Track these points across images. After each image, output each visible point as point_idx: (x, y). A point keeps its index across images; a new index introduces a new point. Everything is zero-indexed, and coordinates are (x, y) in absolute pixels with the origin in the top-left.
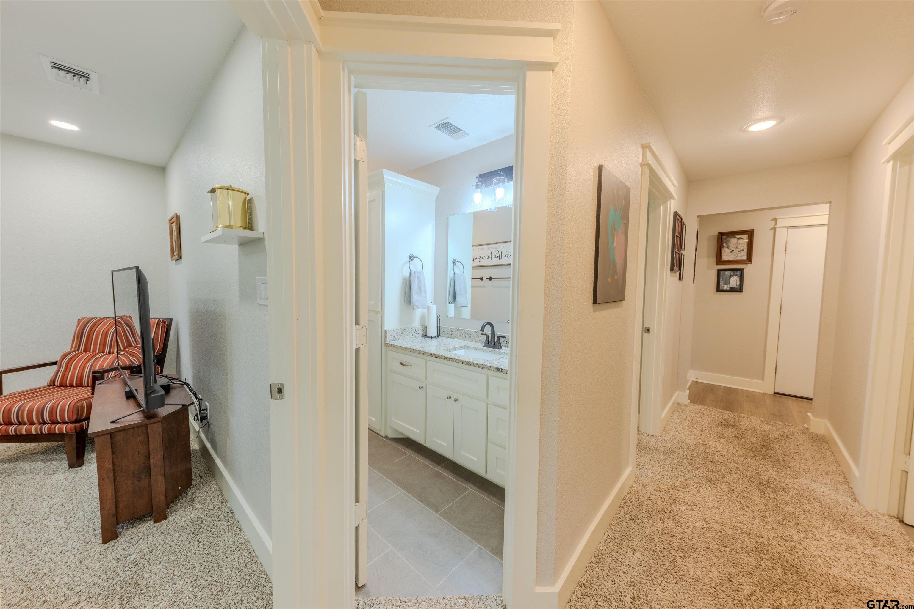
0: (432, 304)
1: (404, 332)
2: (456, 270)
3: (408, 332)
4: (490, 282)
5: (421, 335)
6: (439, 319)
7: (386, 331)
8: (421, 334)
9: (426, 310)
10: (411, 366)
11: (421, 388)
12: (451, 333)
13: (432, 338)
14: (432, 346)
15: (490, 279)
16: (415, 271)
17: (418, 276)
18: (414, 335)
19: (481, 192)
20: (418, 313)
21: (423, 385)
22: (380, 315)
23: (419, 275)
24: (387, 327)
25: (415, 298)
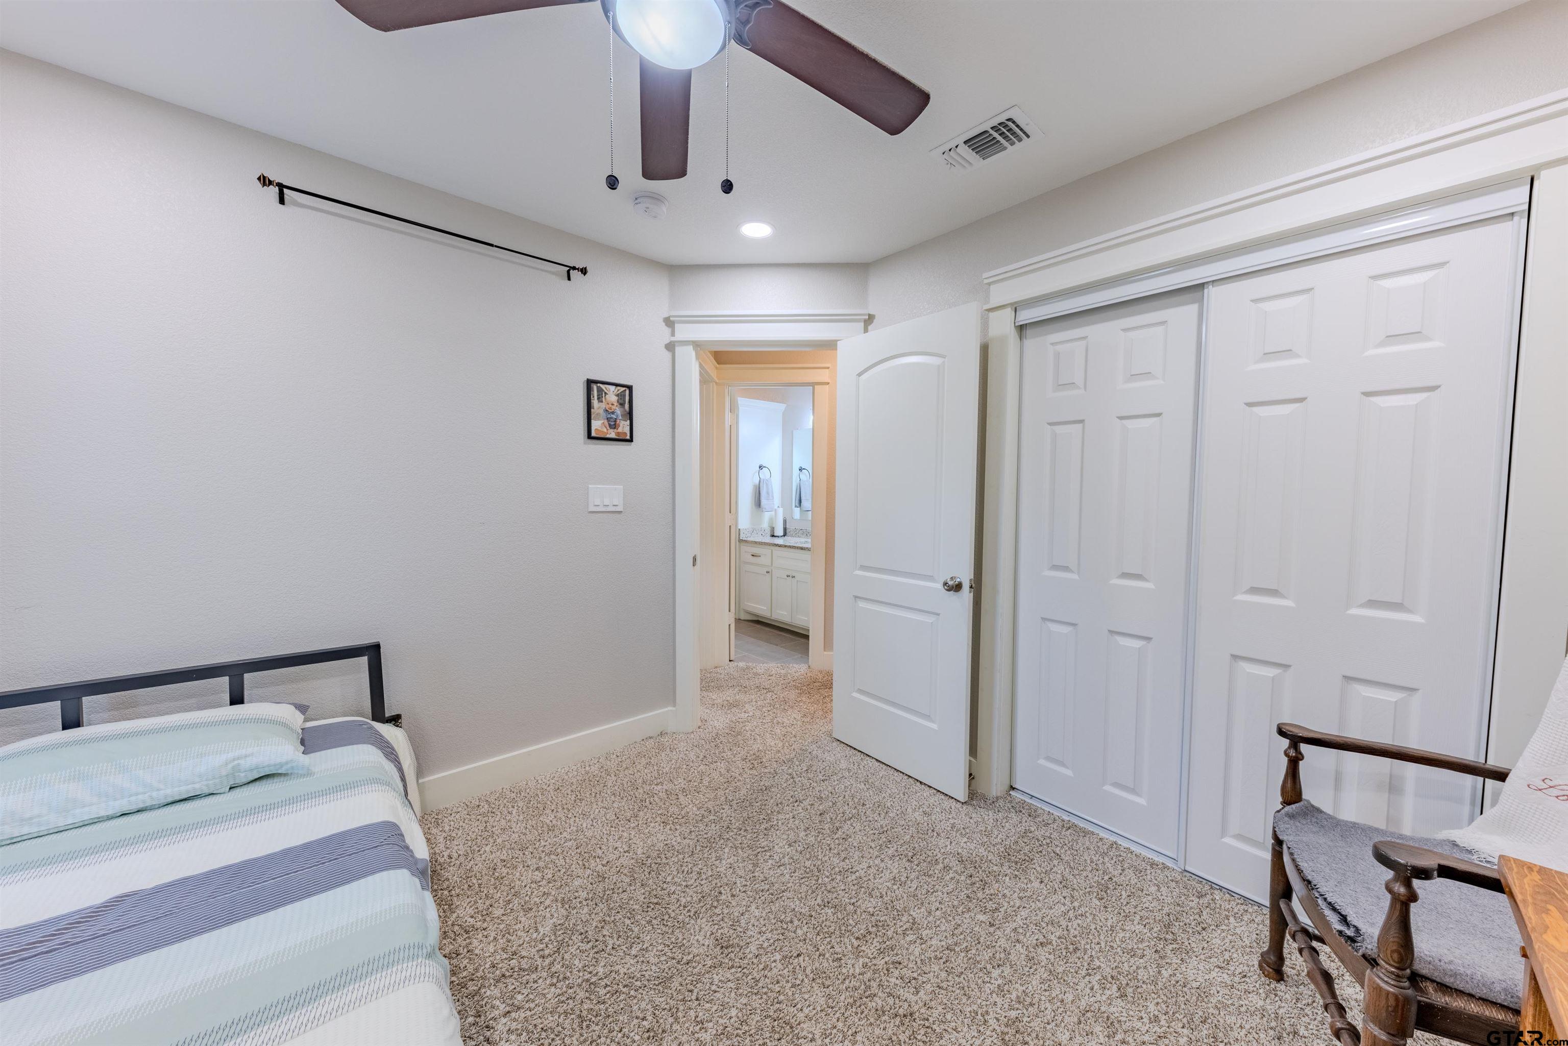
0: (779, 507)
1: (755, 531)
2: (802, 477)
3: (758, 530)
6: (785, 521)
7: (739, 529)
8: (769, 534)
9: (773, 513)
11: (768, 572)
13: (779, 537)
14: (780, 541)
16: (764, 479)
17: (766, 483)
18: (764, 532)
20: (767, 516)
21: (770, 570)
24: (741, 526)
25: (764, 502)
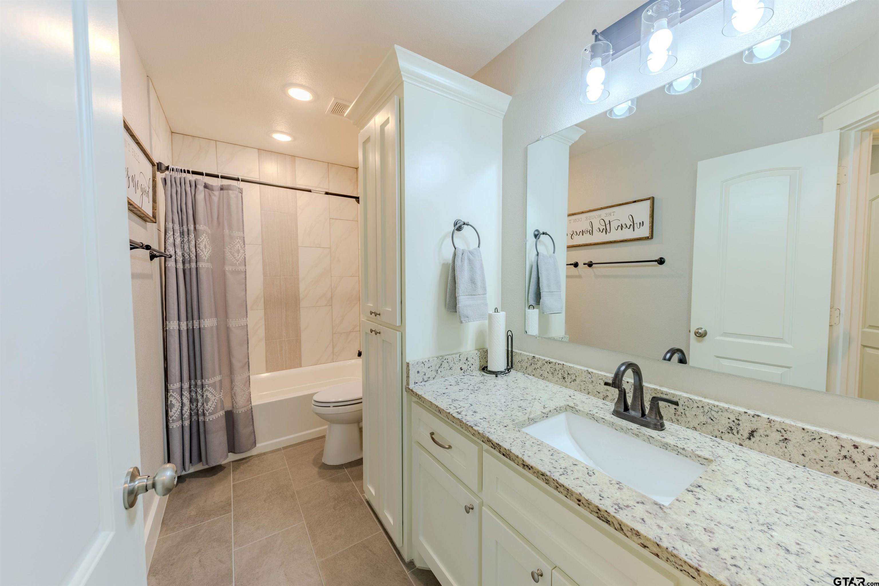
0: (496, 310)
1: (445, 364)
2: (541, 249)
3: (451, 364)
4: (590, 269)
5: (478, 367)
6: (510, 337)
7: (408, 364)
8: (477, 364)
9: (487, 322)
10: (450, 447)
11: (469, 509)
12: (534, 366)
13: (496, 374)
15: (590, 265)
16: (463, 250)
17: (469, 259)
18: (465, 367)
19: (604, 63)
20: (471, 328)
21: (476, 503)
22: (398, 334)
23: (471, 257)
24: (410, 357)
25: (463, 300)
